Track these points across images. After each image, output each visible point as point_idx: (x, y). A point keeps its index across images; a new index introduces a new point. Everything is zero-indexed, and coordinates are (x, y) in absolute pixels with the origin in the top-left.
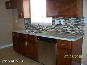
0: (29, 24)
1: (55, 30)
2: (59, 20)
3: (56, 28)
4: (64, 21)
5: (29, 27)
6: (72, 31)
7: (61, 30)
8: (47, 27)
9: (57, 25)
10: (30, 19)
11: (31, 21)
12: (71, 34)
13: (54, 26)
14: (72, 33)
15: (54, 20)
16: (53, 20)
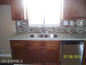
0: (25, 26)
1: (63, 31)
2: (68, 21)
3: (64, 29)
4: (73, 23)
5: (25, 30)
6: (81, 31)
7: (70, 31)
8: (53, 29)
9: (66, 26)
10: (28, 20)
11: (28, 23)
12: (79, 33)
13: (63, 27)
14: (81, 32)
15: (63, 22)
16: (61, 22)
